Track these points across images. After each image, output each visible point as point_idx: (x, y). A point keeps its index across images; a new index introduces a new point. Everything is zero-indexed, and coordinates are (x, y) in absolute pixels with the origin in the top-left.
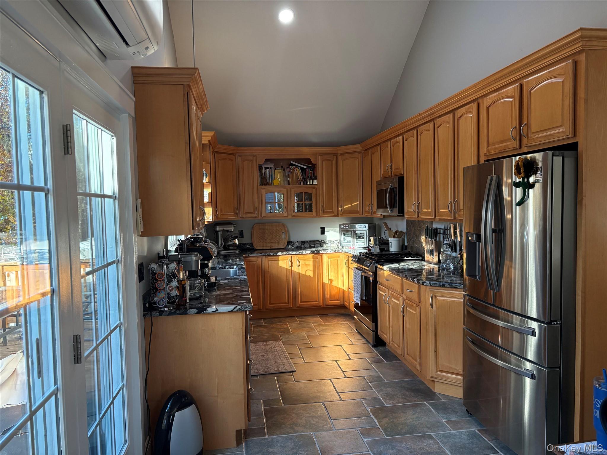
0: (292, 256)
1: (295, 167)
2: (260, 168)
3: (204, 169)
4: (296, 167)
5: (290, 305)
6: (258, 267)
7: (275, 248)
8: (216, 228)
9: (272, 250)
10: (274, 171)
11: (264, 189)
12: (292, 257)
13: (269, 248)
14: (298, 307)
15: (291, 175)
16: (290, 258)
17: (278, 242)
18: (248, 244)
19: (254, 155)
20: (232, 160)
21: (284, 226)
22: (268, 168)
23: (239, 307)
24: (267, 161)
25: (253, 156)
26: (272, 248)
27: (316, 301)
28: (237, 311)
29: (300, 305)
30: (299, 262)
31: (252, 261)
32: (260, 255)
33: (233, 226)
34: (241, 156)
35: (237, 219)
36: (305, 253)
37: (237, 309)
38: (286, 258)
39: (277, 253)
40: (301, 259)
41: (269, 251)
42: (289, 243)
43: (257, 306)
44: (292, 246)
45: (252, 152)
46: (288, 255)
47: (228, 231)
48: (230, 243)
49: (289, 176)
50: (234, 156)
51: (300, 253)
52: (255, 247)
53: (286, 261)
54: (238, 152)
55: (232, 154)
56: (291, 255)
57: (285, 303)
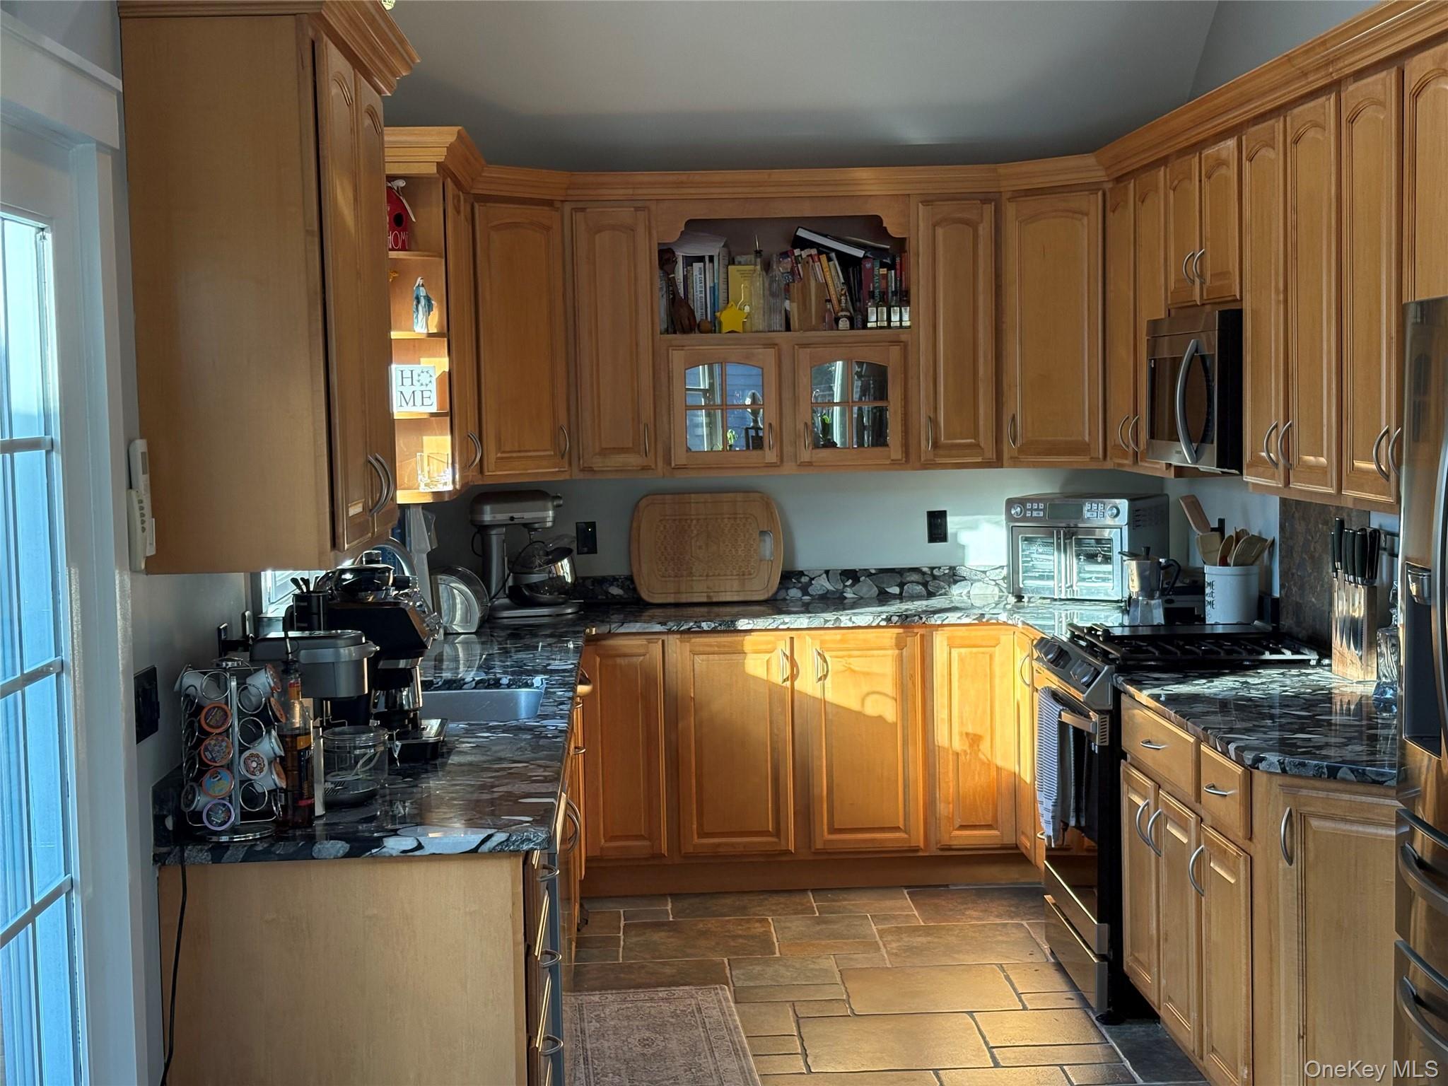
0: (793, 634)
1: (814, 252)
2: (666, 257)
3: (419, 281)
4: (820, 253)
5: (783, 842)
6: (650, 680)
7: (729, 599)
8: (482, 513)
9: (716, 609)
10: (722, 270)
11: (681, 347)
12: (792, 638)
13: (704, 600)
14: (817, 852)
15: (795, 288)
16: (783, 646)
17: (743, 576)
18: (613, 580)
19: (639, 204)
20: (548, 229)
21: (767, 503)
22: (700, 259)
23: (500, 837)
24: (695, 227)
25: (637, 209)
26: (715, 600)
27: (897, 829)
28: (493, 853)
29: (826, 842)
30: (825, 661)
31: (625, 655)
32: (658, 628)
33: (550, 505)
34: (583, 210)
35: (566, 476)
36: (850, 624)
37: (495, 844)
38: (768, 643)
39: (733, 622)
40: (829, 650)
41: (704, 610)
42: (790, 576)
43: (646, 843)
44: (805, 591)
45: (630, 192)
46: (777, 629)
47: (528, 526)
48: (536, 578)
49: (787, 289)
50: (557, 209)
51: (826, 621)
52: (645, 596)
53: (767, 656)
54: (570, 192)
55: (550, 203)
56: (788, 629)
57: (765, 833)
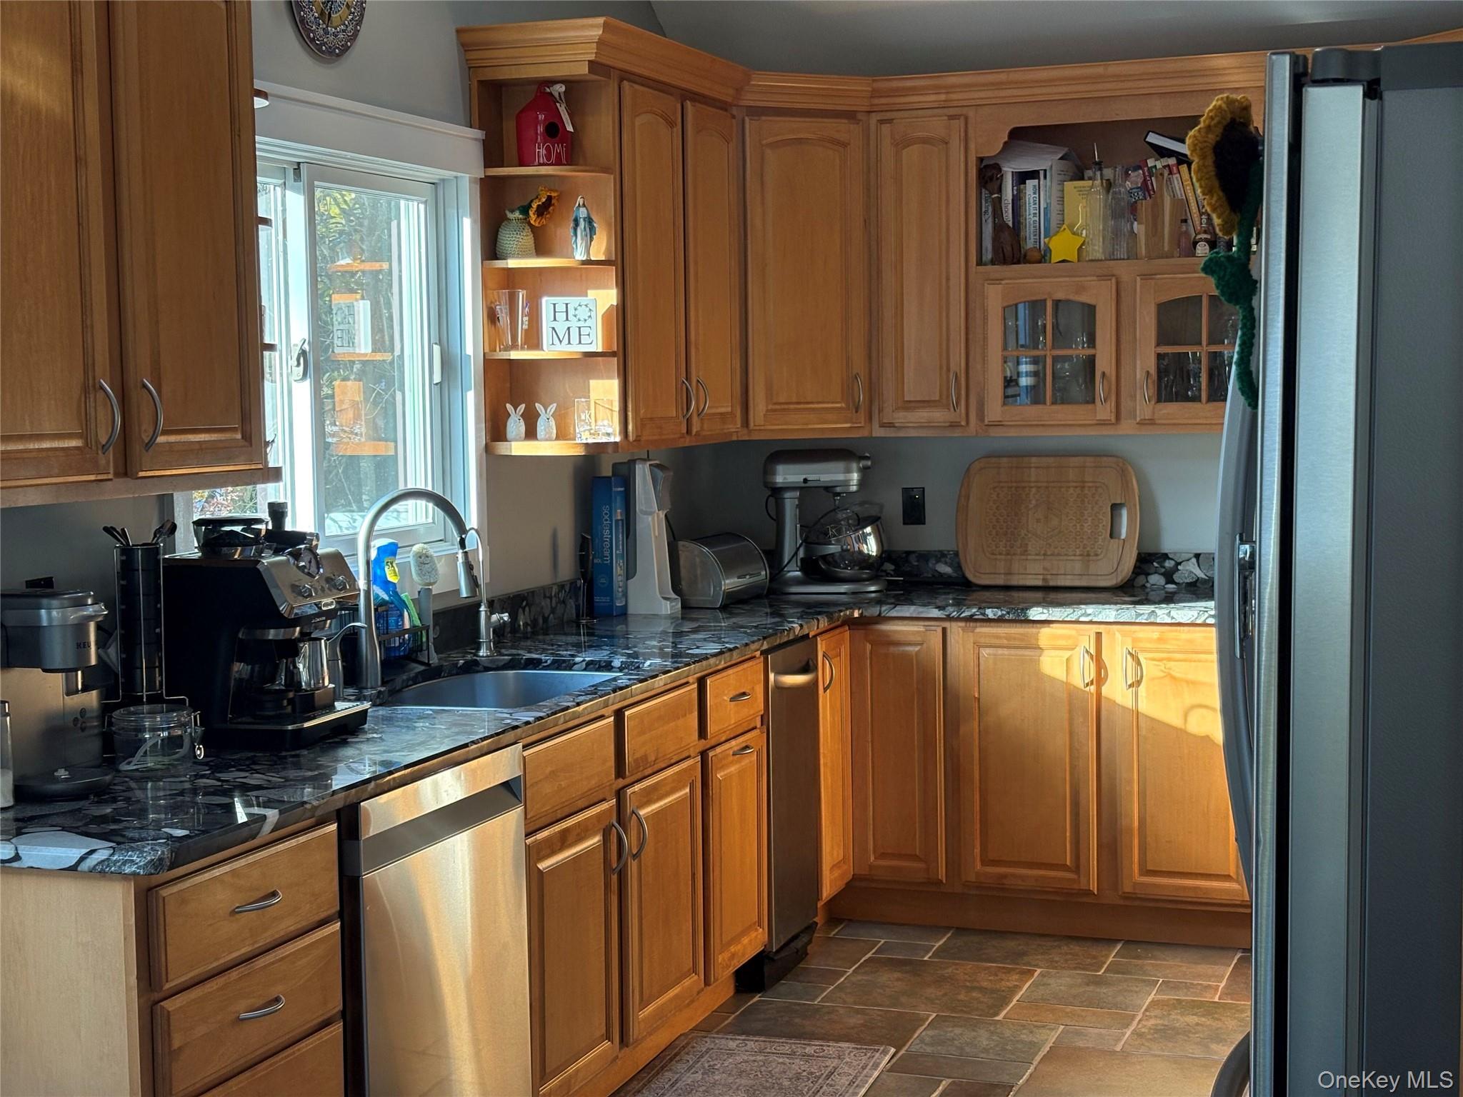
0: (1101, 628)
1: (1172, 161)
2: (988, 175)
3: (580, 201)
4: (1180, 162)
5: (1083, 880)
6: (926, 678)
7: (1068, 583)
8: (774, 474)
10: (1055, 188)
11: (998, 281)
12: (1099, 635)
13: (1039, 583)
14: (1127, 897)
15: (1145, 206)
16: (1088, 643)
17: (1087, 556)
18: (941, 556)
19: (952, 112)
20: (844, 145)
22: (1033, 175)
23: (102, 855)
24: (1021, 136)
25: (951, 117)
26: (1052, 583)
28: (93, 870)
29: (1135, 884)
30: (1139, 663)
31: (898, 644)
33: (854, 466)
34: (890, 121)
35: (864, 433)
36: (1168, 620)
37: (95, 862)
38: (1069, 637)
39: (1024, 610)
40: (1144, 650)
42: (1148, 560)
43: (921, 865)
45: (943, 97)
46: (1077, 622)
47: (829, 489)
48: (833, 549)
49: (1133, 209)
50: (858, 122)
51: (1139, 615)
52: (970, 576)
53: (1067, 654)
54: (876, 101)
55: (850, 116)
56: (1091, 622)
57: (1063, 867)
